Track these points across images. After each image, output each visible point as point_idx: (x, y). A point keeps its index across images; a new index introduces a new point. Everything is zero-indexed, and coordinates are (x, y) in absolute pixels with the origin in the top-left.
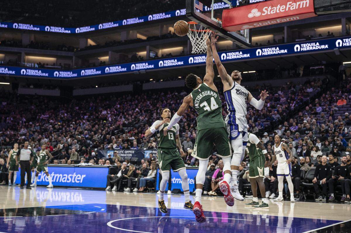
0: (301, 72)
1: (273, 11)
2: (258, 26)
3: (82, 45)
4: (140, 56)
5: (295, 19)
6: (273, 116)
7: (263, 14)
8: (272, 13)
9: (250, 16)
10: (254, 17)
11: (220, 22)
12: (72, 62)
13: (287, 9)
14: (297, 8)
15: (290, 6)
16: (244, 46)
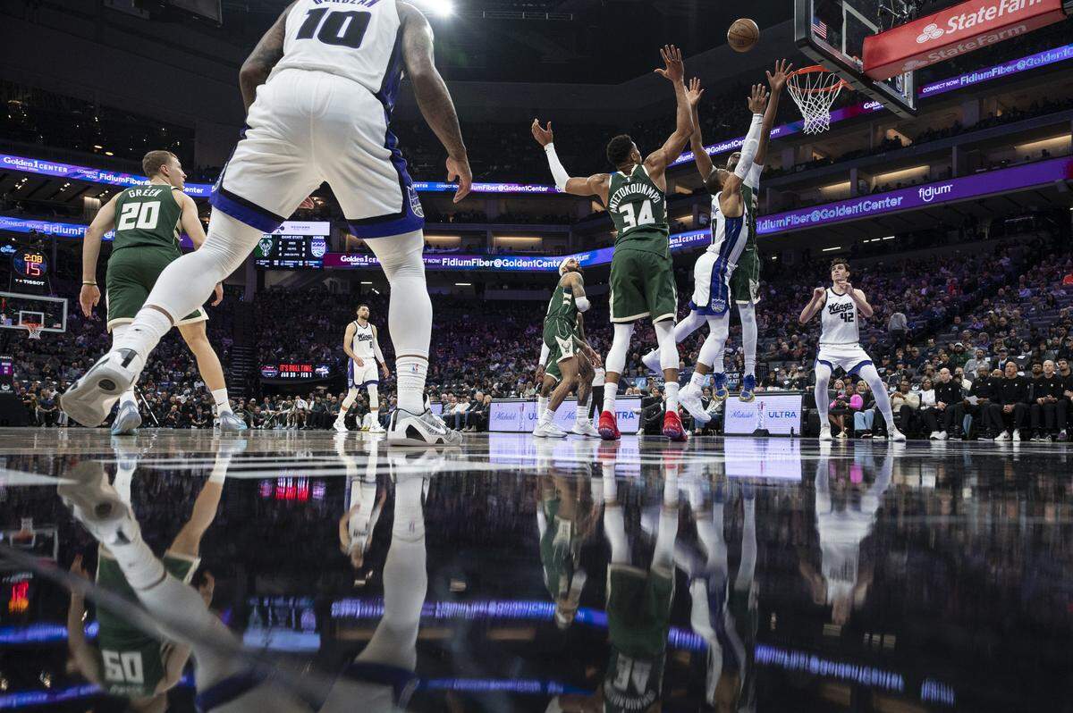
0: (986, 232)
1: (970, 23)
2: (938, 58)
3: (583, 213)
4: (682, 223)
5: (1017, 32)
6: (934, 309)
7: (948, 32)
8: (967, 25)
9: (921, 39)
10: (930, 41)
11: (860, 62)
12: (568, 243)
13: (1001, 13)
14: (1022, 6)
15: (1007, 6)
16: (903, 114)
